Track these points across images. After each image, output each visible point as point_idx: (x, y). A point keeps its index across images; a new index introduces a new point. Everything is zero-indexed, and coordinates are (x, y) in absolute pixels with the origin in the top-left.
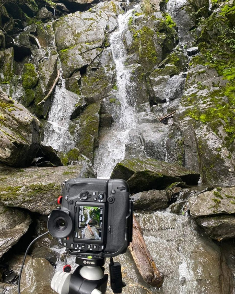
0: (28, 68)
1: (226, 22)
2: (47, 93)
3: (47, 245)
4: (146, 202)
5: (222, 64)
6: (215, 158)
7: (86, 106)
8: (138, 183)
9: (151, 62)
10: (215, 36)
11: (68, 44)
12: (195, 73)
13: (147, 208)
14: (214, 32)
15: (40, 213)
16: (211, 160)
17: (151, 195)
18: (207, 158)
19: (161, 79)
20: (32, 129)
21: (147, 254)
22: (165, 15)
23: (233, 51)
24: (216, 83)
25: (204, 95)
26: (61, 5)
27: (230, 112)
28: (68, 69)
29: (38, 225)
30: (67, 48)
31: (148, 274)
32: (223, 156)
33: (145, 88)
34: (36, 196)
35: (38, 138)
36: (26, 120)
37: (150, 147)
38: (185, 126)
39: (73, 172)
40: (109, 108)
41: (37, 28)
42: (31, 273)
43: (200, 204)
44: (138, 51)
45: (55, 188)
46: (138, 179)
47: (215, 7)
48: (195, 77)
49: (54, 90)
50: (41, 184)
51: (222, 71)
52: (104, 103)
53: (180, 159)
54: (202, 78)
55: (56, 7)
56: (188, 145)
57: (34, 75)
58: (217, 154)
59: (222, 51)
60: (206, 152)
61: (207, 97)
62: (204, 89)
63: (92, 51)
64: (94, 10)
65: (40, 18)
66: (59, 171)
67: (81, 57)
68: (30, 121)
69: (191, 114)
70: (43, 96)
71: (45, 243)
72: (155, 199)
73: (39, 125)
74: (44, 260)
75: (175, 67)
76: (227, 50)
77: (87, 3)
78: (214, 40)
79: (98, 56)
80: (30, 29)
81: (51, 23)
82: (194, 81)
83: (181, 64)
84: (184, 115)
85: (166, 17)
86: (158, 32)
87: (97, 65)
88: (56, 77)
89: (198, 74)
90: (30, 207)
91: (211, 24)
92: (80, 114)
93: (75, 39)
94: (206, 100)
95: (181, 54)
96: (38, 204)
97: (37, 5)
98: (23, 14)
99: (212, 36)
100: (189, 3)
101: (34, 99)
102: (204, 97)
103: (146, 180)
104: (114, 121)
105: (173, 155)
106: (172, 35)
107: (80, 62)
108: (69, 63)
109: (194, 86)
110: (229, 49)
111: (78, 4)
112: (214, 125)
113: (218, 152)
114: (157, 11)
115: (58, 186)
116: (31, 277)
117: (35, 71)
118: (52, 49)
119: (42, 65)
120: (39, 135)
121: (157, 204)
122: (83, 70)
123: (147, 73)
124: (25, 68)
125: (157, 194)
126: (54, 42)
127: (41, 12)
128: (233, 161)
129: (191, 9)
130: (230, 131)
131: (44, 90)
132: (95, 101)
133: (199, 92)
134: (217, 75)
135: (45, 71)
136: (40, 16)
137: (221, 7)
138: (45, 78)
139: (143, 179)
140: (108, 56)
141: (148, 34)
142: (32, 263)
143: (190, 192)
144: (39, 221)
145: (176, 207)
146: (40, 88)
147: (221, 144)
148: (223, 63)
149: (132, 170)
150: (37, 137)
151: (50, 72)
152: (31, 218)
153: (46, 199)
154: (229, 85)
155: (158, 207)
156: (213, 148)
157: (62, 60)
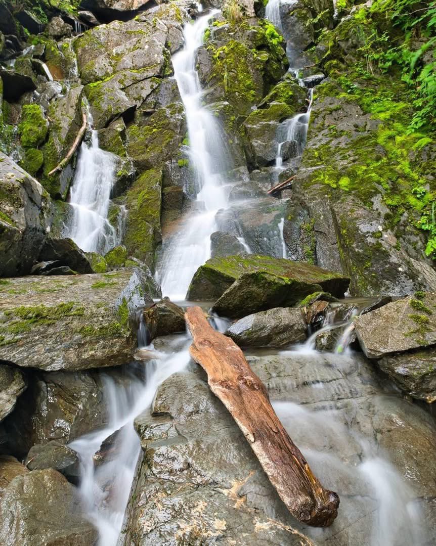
0: (28, 112)
1: (369, 25)
2: (64, 153)
3: (63, 435)
4: (265, 333)
5: (368, 95)
6: (371, 249)
7: (137, 174)
8: (245, 296)
9: (244, 100)
10: (353, 50)
11: (100, 74)
12: (324, 110)
13: (267, 344)
14: (350, 42)
15: (41, 368)
16: (366, 254)
17: (273, 318)
18: (358, 251)
19: (263, 126)
20: (23, 198)
21: (290, 448)
22: (265, 24)
23: (384, 74)
24: (361, 125)
25: (342, 145)
26: (87, 13)
27: (391, 170)
28: (101, 115)
29: (42, 394)
30: (99, 81)
31: (302, 499)
32: (385, 246)
33: (239, 142)
34: (30, 332)
35: (41, 219)
36: (10, 179)
37: (256, 237)
38: (314, 199)
39: (115, 282)
40: (178, 176)
41: (45, 49)
42: (16, 514)
43: (385, 328)
44: (222, 81)
45: (73, 312)
46: (245, 290)
47: (343, 13)
48: (324, 118)
49: (78, 149)
50: (42, 305)
51: (368, 105)
52: (168, 168)
53: (309, 256)
54: (335, 119)
55: (78, 17)
56: (321, 232)
57: (41, 124)
58: (375, 243)
59: (366, 73)
60: (356, 240)
61: (348, 148)
62: (341, 136)
63: (143, 82)
64: (144, 18)
65: (51, 35)
66: (86, 281)
67: (124, 93)
68: (18, 181)
69: (322, 178)
70: (58, 159)
71: (57, 431)
72: (282, 326)
73: (41, 193)
74: (52, 473)
75: (287, 106)
76: (374, 71)
77: (132, 9)
78: (351, 57)
79: (153, 91)
80: (34, 51)
81: (71, 40)
82: (323, 125)
83: (297, 101)
84: (311, 181)
85: (266, 26)
86: (254, 50)
87: (153, 106)
88: (81, 126)
89: (328, 112)
90: (16, 355)
91: (344, 30)
92: (126, 188)
93: (113, 64)
94: (347, 154)
95: (294, 84)
96: (36, 349)
97: (46, 16)
98: (21, 30)
99: (348, 49)
100: (303, 5)
101: (43, 165)
102: (343, 149)
103: (261, 291)
104: (186, 199)
105: (297, 251)
106: (277, 55)
107: (123, 101)
108: (103, 105)
109: (323, 132)
110: (378, 70)
111: (116, 10)
112: (364, 195)
113: (376, 240)
114: (251, 17)
115: (79, 310)
116: (15, 522)
117: (43, 116)
118: (72, 82)
119: (54, 106)
120: (43, 214)
121: (285, 335)
122: (129, 116)
123: (240, 118)
124: (24, 112)
125: (285, 315)
126: (76, 71)
127: (52, 24)
128: (403, 253)
129: (305, 15)
130: (394, 203)
131: (59, 149)
132: (152, 165)
133: (333, 142)
134: (362, 113)
135: (61, 117)
136: (51, 32)
137: (354, 13)
138: (61, 128)
139: (254, 288)
140: (171, 92)
141: (237, 53)
142: (21, 485)
143: (346, 308)
144: (44, 385)
145: (325, 338)
146: (53, 145)
147: (381, 225)
148: (369, 93)
149: (229, 276)
150: (38, 217)
151: (70, 118)
152: (24, 379)
153: (54, 336)
154: (383, 129)
155: (288, 341)
156: (368, 232)
157: (91, 101)
